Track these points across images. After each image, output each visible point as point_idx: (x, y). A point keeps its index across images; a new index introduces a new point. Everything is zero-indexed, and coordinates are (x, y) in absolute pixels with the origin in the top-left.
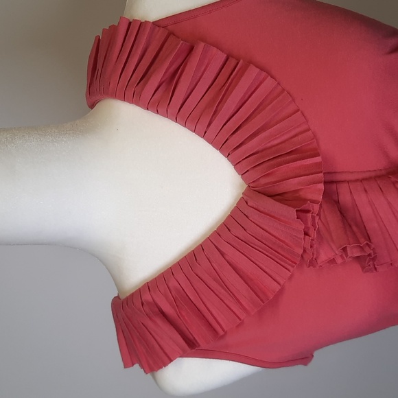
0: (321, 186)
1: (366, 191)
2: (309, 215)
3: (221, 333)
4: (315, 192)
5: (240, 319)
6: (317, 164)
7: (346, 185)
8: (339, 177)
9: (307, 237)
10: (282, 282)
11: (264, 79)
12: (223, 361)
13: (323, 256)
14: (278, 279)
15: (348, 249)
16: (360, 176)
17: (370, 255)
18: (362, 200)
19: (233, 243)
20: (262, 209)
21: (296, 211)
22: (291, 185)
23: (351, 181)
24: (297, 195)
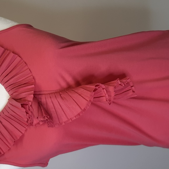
0: (32, 96)
1: (51, 98)
2: (27, 106)
3: (2, 153)
4: (31, 98)
5: (9, 148)
6: (32, 88)
7: (44, 95)
8: (42, 93)
9: (27, 114)
10: (23, 133)
11: (17, 57)
12: (4, 164)
13: (35, 121)
14: (22, 131)
15: (39, 118)
16: (50, 92)
17: (47, 120)
18: (49, 101)
19: (5, 118)
20: (13, 105)
21: (21, 104)
22: (23, 95)
23: (46, 94)
24: (25, 99)
